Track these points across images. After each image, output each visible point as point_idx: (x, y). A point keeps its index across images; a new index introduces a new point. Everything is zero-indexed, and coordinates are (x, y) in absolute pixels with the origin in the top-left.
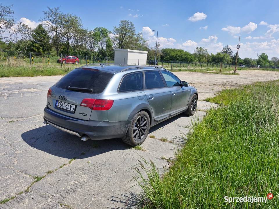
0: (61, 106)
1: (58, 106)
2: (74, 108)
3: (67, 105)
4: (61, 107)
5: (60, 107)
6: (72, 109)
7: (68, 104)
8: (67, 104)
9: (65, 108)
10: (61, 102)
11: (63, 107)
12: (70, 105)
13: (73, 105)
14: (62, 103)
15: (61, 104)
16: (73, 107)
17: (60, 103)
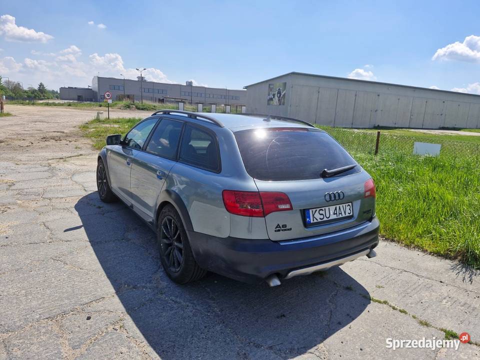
0: (322, 217)
1: (315, 221)
2: (351, 209)
3: (336, 209)
4: (325, 219)
5: (319, 220)
6: (348, 211)
7: (338, 206)
8: (334, 207)
9: (333, 217)
10: (318, 209)
11: (328, 216)
12: (341, 206)
13: (347, 204)
14: (323, 208)
15: (321, 212)
16: (348, 208)
17: (318, 211)
